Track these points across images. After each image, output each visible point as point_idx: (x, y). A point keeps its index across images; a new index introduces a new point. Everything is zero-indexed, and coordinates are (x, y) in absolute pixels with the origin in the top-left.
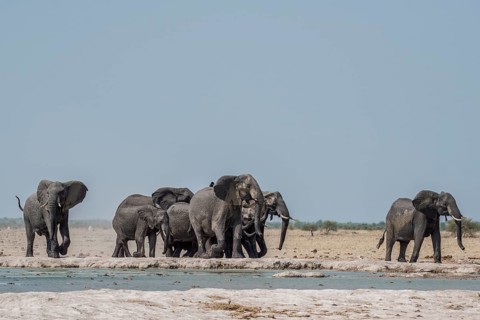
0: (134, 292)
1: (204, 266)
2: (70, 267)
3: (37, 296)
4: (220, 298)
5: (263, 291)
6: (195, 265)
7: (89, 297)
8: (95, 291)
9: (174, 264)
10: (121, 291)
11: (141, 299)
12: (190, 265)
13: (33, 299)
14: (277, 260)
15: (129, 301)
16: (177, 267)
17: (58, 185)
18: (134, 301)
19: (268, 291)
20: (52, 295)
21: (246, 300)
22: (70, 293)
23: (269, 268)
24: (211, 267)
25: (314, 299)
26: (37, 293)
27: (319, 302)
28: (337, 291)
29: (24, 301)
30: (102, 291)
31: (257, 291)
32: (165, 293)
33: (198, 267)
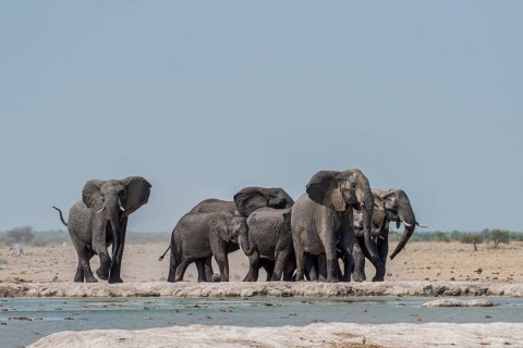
0: (234, 328)
1: (328, 292)
2: (147, 295)
3: (104, 335)
4: (351, 336)
5: (410, 326)
6: (316, 291)
7: (175, 335)
8: (182, 328)
9: (289, 291)
10: (217, 327)
11: (244, 339)
12: (310, 292)
13: (99, 339)
14: (427, 284)
15: (228, 341)
16: (292, 295)
17: (114, 183)
18: (235, 341)
19: (415, 326)
20: (124, 333)
21: (387, 337)
22: (148, 331)
23: (417, 294)
24: (339, 294)
25: (479, 336)
26: (103, 331)
27: (485, 340)
28: (510, 325)
29: (87, 342)
30: (191, 327)
31: (401, 326)
32: (276, 330)
33: (321, 294)
